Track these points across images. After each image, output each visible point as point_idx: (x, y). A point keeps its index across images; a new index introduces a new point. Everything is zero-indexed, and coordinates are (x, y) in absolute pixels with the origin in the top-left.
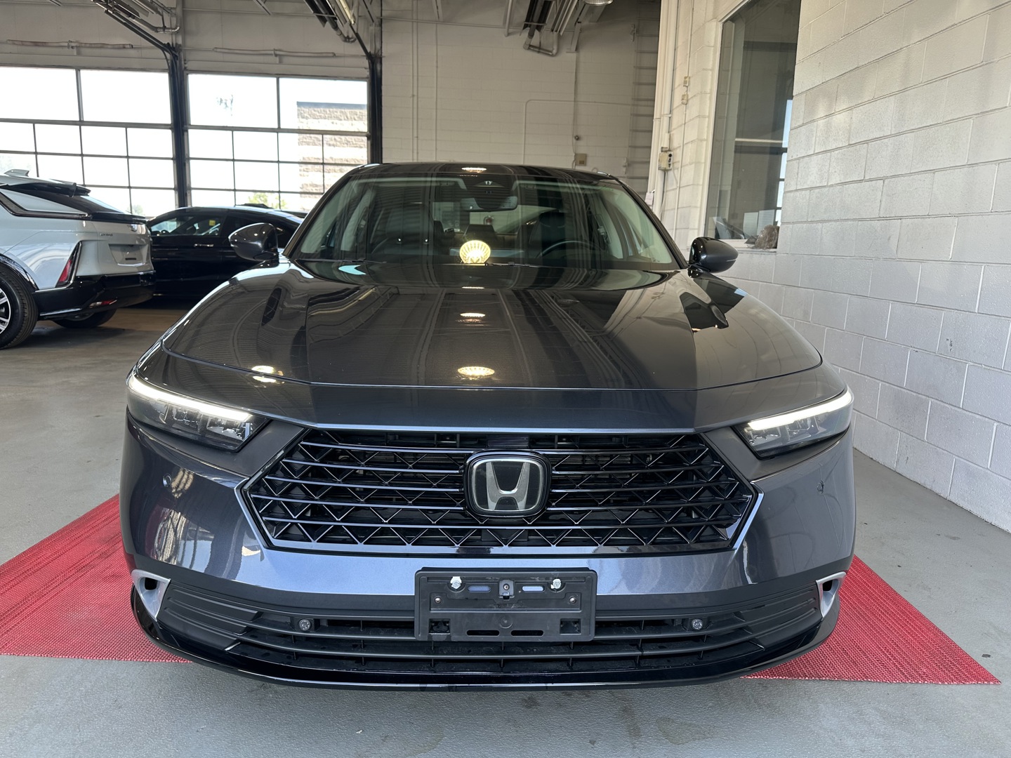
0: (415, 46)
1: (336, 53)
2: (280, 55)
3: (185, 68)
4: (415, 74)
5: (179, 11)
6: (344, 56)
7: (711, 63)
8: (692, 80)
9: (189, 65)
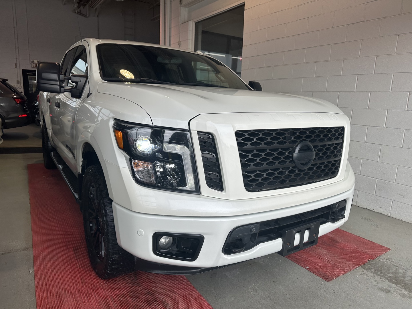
4: (15, 17)
7: (191, 37)
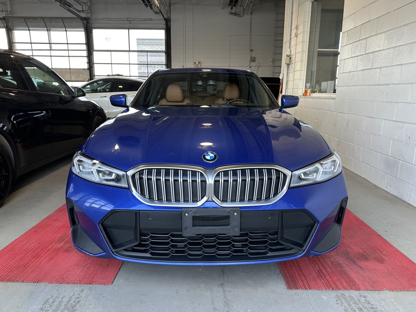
0: (184, 14)
1: (152, 18)
2: (129, 20)
3: (92, 27)
4: (184, 26)
5: (89, 4)
6: (155, 20)
7: (307, 19)
8: (299, 26)
9: (93, 26)
